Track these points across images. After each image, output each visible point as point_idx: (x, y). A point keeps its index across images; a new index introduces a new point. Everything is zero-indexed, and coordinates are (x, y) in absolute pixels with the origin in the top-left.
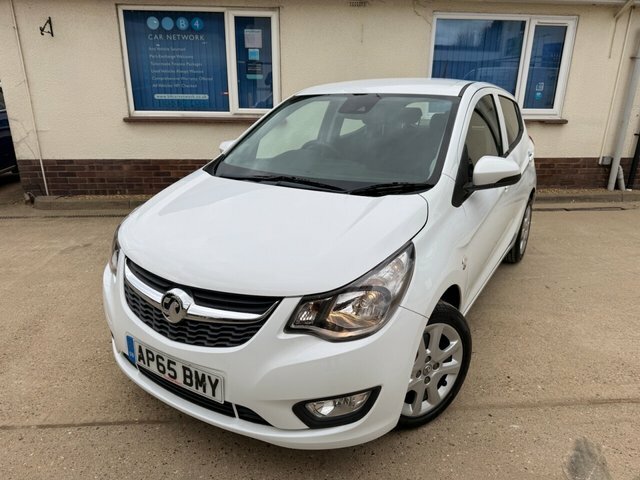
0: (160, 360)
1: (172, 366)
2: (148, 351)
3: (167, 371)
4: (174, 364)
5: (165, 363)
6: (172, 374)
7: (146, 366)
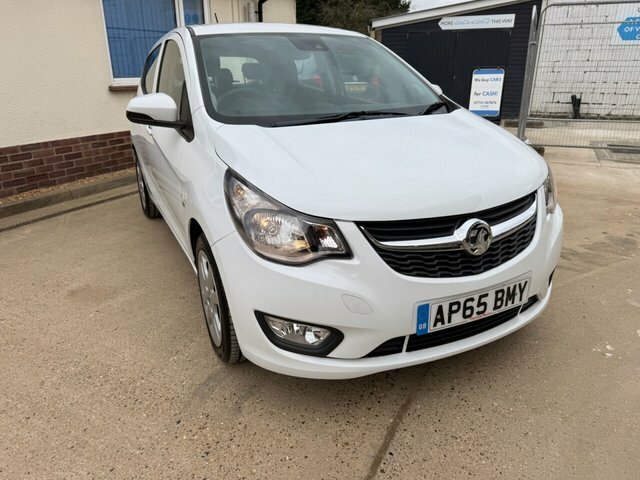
0: (469, 304)
1: (483, 300)
2: (451, 305)
3: (476, 310)
4: (486, 295)
5: (474, 304)
6: (482, 308)
7: (447, 325)
